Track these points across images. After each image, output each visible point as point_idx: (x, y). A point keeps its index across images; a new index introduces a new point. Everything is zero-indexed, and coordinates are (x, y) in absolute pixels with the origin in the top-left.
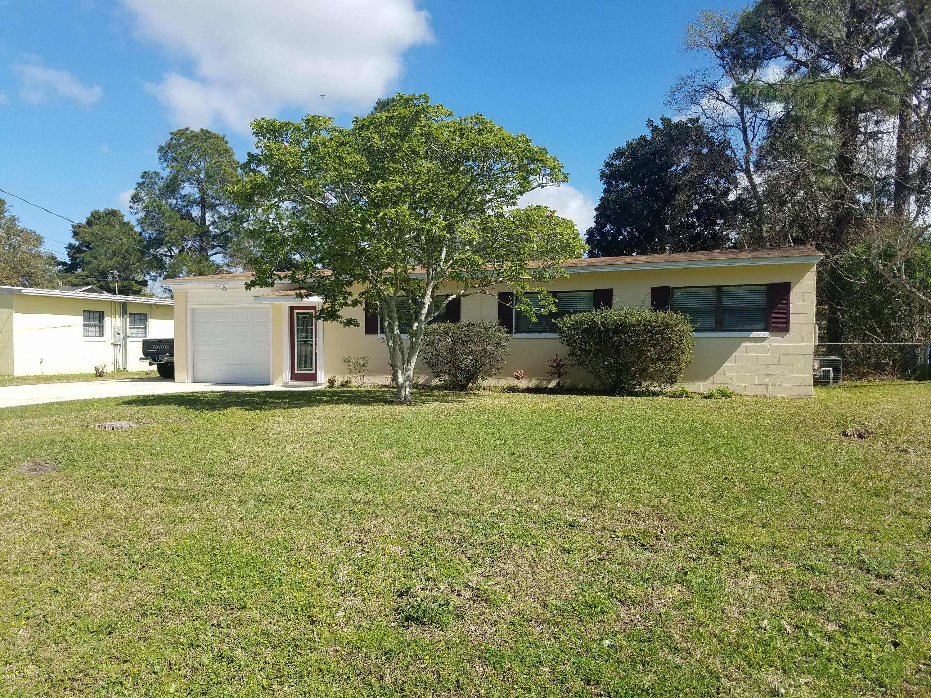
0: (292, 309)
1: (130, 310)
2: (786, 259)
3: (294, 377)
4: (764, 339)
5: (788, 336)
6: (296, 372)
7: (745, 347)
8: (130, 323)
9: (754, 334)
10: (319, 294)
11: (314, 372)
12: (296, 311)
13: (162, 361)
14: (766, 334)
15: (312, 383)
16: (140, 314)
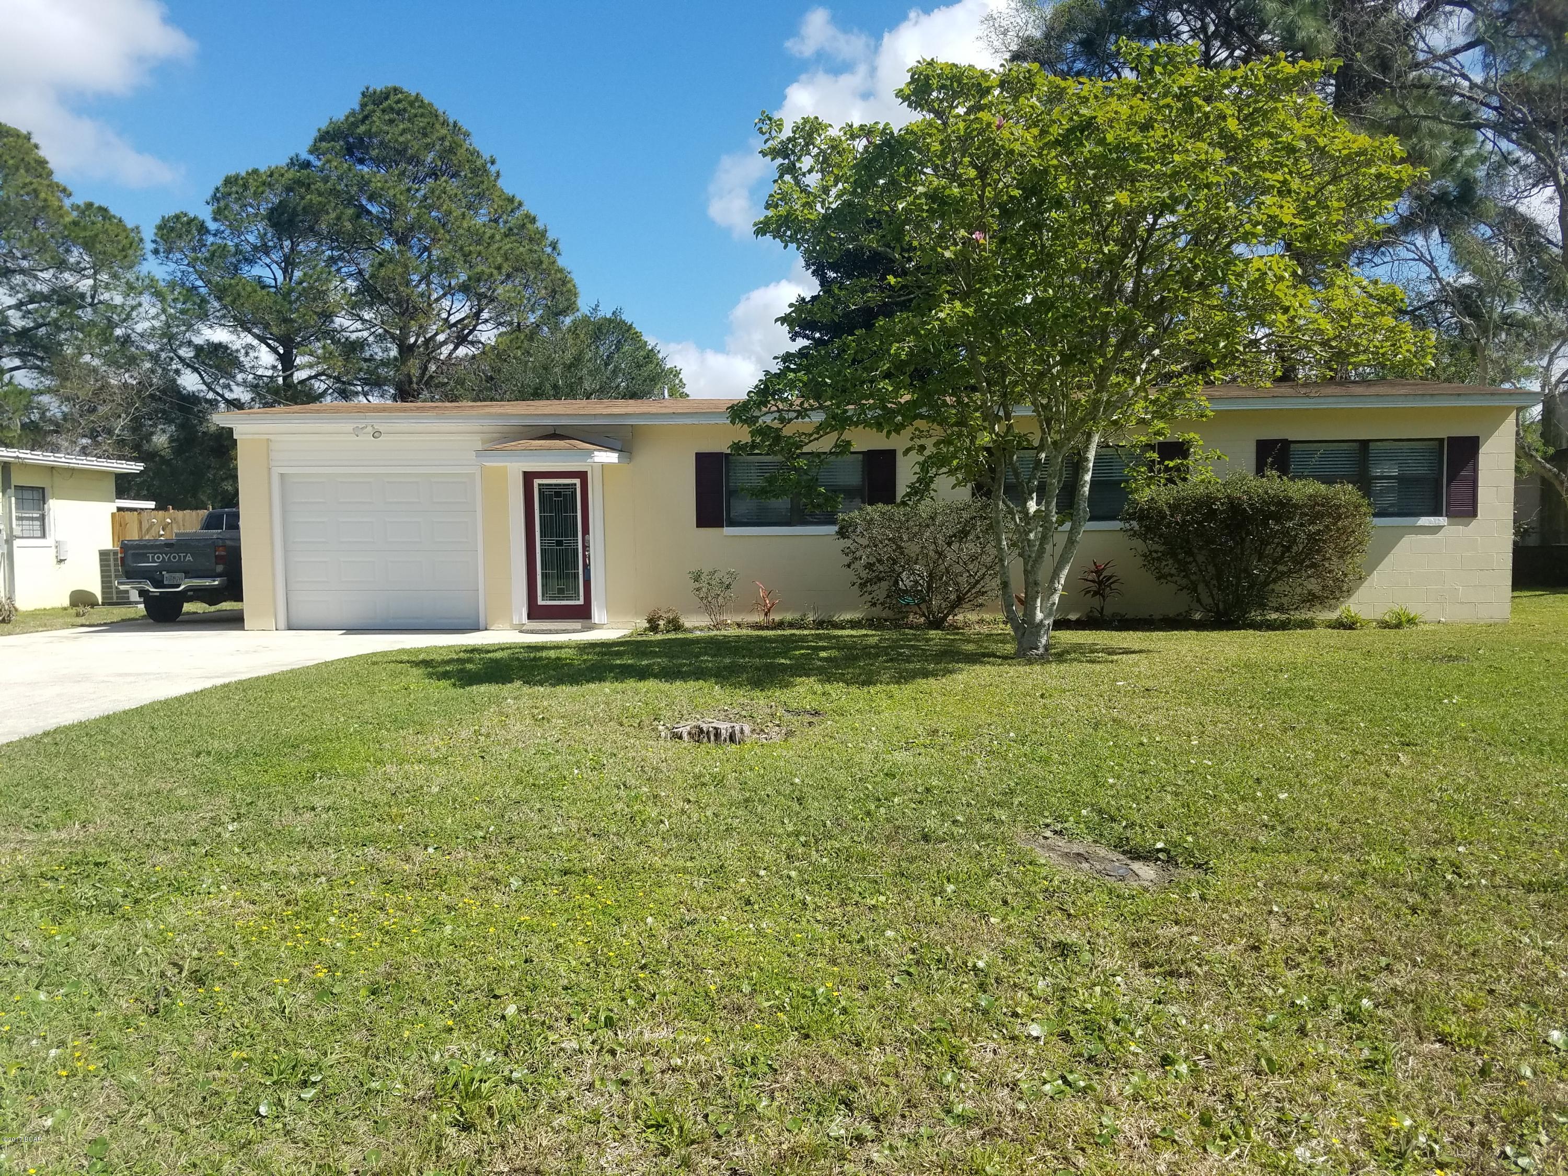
0: (528, 477)
1: (17, 479)
2: (1488, 397)
3: (535, 612)
4: (1436, 529)
5: (1474, 523)
6: (540, 602)
7: (1408, 542)
8: (17, 509)
9: (1424, 521)
10: (612, 449)
11: (581, 602)
12: (537, 482)
13: (178, 586)
14: (1442, 520)
15: (577, 625)
16: (32, 488)
